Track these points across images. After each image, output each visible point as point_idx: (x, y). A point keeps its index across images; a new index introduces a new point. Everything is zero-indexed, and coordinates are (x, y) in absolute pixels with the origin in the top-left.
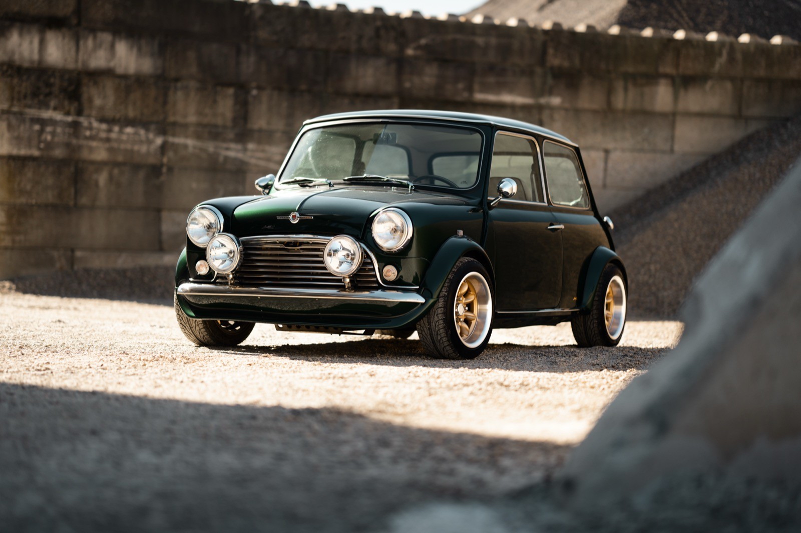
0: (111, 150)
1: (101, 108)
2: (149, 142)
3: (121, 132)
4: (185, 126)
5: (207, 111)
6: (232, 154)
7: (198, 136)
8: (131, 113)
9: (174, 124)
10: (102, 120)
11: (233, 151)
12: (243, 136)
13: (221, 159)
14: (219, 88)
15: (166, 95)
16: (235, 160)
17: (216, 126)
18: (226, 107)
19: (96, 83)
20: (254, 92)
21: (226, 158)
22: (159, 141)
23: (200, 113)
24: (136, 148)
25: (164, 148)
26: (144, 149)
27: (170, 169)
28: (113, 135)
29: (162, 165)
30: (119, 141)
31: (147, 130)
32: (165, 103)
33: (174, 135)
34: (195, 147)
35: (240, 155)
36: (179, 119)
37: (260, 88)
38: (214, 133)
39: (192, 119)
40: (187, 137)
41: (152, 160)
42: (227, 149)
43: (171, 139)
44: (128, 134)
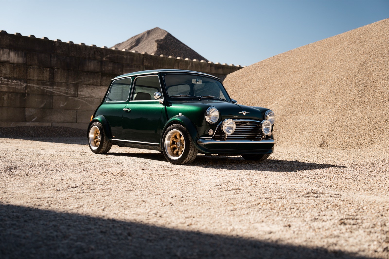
0: (8, 88)
1: (5, 74)
2: (21, 85)
3: (12, 82)
4: (33, 80)
5: (41, 76)
6: (49, 90)
7: (38, 84)
8: (15, 76)
9: (30, 79)
10: (5, 78)
11: (49, 89)
12: (52, 84)
13: (45, 91)
14: (44, 68)
15: (27, 70)
16: (50, 91)
17: (44, 81)
18: (47, 75)
19: (3, 65)
20: (56, 70)
21: (47, 91)
22: (25, 85)
23: (38, 76)
24: (17, 87)
25: (26, 87)
26: (20, 88)
27: (28, 94)
28: (9, 83)
29: (26, 93)
30: (11, 85)
31: (21, 81)
32: (27, 73)
33: (29, 83)
34: (36, 87)
35: (51, 90)
36: (32, 78)
37: (57, 69)
38: (43, 83)
39: (36, 78)
40: (34, 84)
41: (22, 91)
42: (47, 88)
43: (28, 84)
44: (14, 83)
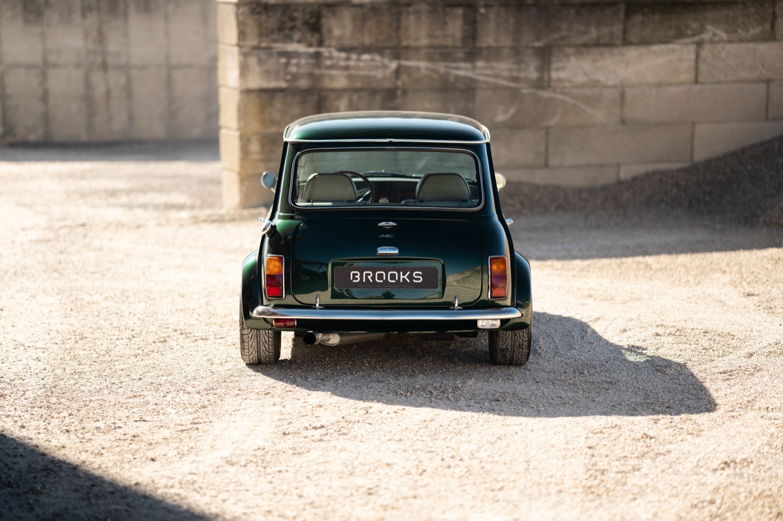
0: (350, 77)
1: (340, 38)
2: (385, 67)
3: (359, 60)
4: (417, 49)
5: (438, 33)
6: (461, 73)
7: (430, 59)
8: (368, 40)
9: (407, 48)
10: (341, 49)
11: (463, 70)
12: (472, 55)
13: (452, 79)
14: (448, 10)
15: (399, 21)
16: (466, 77)
17: (446, 47)
18: (455, 27)
19: (335, 14)
20: (482, 11)
21: (457, 78)
22: (393, 65)
23: (431, 36)
24: (373, 73)
25: (398, 72)
26: (379, 74)
27: (405, 92)
28: (351, 63)
29: (397, 88)
30: (357, 68)
31: (382, 55)
32: (398, 28)
33: (407, 59)
34: (427, 69)
35: (470, 74)
36: (412, 43)
37: (487, 6)
38: (444, 54)
39: (424, 42)
40: (419, 59)
41: (387, 85)
42: (458, 68)
43: (405, 63)
44: (365, 61)
